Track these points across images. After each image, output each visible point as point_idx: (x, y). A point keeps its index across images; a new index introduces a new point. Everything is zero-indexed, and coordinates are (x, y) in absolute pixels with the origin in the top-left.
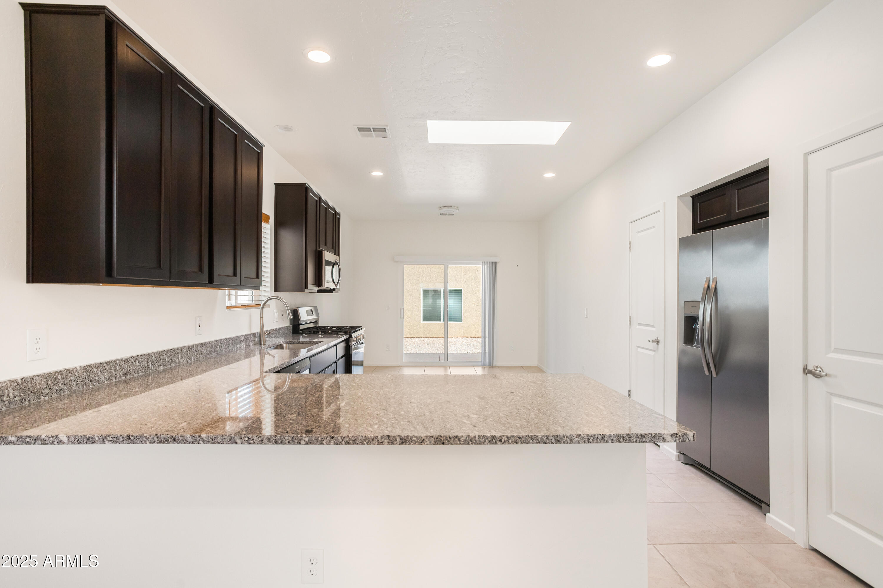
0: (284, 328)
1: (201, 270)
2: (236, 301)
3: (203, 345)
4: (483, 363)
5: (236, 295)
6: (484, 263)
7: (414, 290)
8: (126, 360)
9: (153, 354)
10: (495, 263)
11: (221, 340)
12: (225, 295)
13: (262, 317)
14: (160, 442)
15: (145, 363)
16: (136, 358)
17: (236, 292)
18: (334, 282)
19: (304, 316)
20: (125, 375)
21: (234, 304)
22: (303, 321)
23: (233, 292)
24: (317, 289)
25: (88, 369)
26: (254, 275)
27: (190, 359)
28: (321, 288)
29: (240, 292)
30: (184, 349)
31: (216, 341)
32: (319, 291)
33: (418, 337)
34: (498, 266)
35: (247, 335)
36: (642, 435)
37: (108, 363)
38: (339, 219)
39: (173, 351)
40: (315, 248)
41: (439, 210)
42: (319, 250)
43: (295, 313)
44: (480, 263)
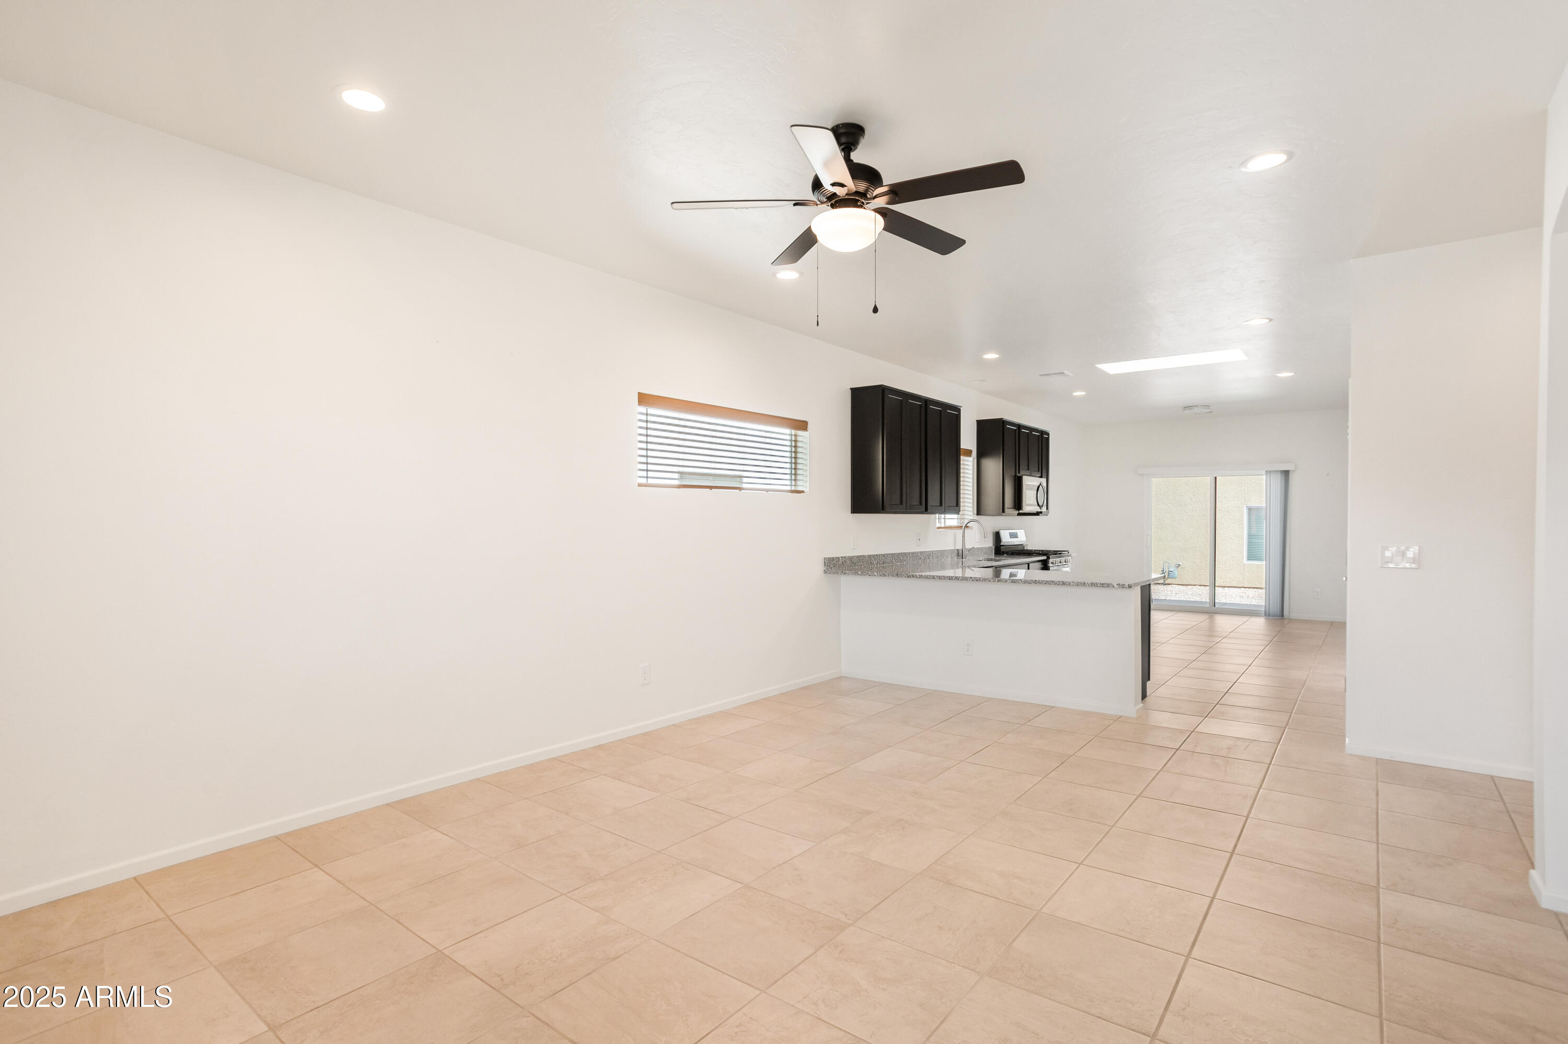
0: (986, 548)
1: (921, 504)
2: (945, 523)
3: (921, 553)
4: (1267, 612)
5: (945, 519)
6: (1268, 472)
7: (1230, 509)
8: (884, 555)
9: (895, 554)
10: (1286, 473)
11: (933, 551)
12: (936, 519)
13: (964, 537)
14: (908, 577)
15: (891, 559)
16: (888, 555)
17: (945, 517)
18: (1038, 505)
19: (1006, 539)
20: (883, 563)
21: (943, 525)
22: (1005, 542)
23: (943, 516)
24: (1017, 512)
25: (870, 556)
26: (955, 504)
27: (914, 561)
28: (1021, 511)
29: (948, 516)
30: (910, 554)
31: (930, 551)
32: (1019, 514)
33: (1238, 587)
34: (1291, 476)
35: (952, 550)
36: (1103, 584)
37: (877, 555)
38: (1048, 439)
39: (905, 554)
40: (1014, 474)
41: (1184, 410)
42: (1019, 475)
43: (997, 536)
44: (1264, 472)
